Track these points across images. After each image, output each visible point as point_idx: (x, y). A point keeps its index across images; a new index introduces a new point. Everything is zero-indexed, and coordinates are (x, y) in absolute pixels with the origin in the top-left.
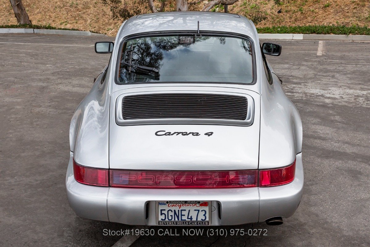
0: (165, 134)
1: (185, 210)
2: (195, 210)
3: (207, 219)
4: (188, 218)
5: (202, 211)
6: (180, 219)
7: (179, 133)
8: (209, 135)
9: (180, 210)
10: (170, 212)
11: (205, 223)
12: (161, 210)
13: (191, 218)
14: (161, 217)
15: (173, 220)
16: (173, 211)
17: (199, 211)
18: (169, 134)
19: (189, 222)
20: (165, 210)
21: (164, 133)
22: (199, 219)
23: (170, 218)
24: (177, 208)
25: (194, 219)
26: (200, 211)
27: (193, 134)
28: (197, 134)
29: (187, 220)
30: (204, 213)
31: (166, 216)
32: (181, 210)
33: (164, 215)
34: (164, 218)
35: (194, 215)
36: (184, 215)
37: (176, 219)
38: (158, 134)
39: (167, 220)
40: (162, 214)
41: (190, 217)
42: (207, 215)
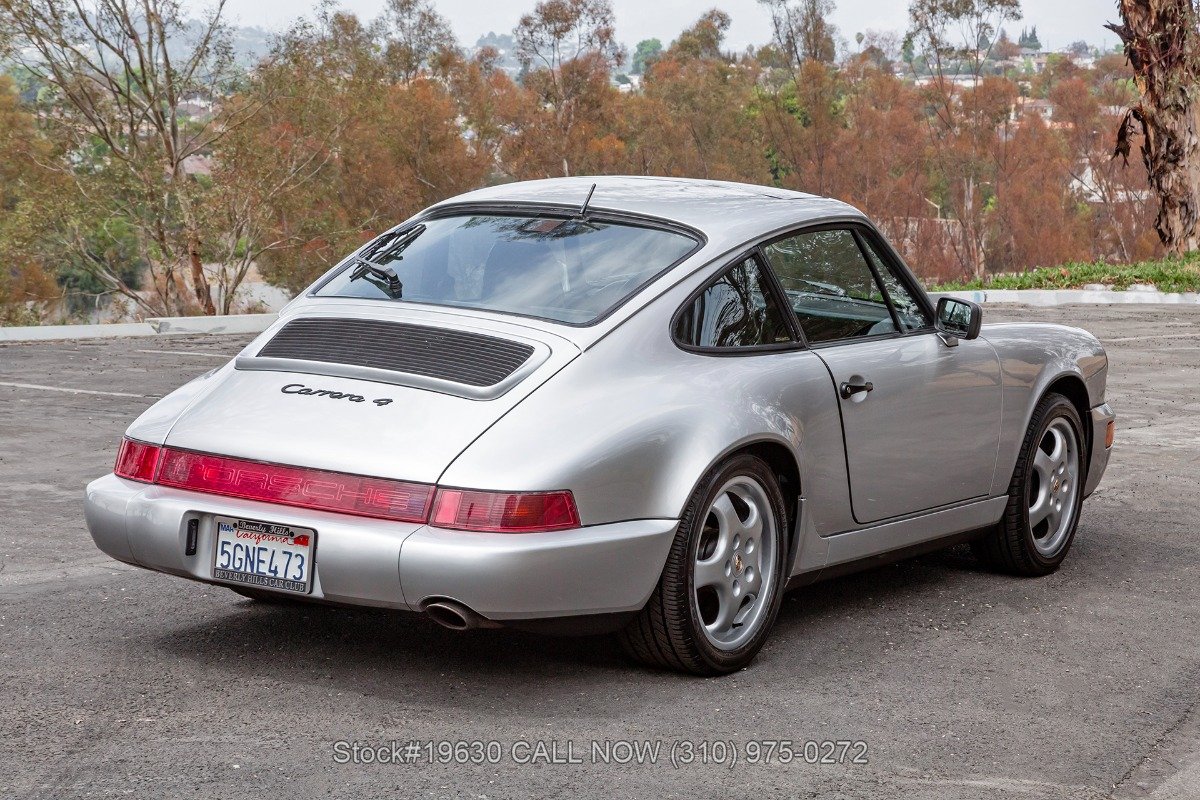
0: (299, 392)
1: (266, 550)
2: (285, 553)
3: (304, 579)
4: (270, 571)
5: (297, 556)
6: (255, 571)
7: (324, 393)
8: (380, 404)
9: (257, 547)
10: (238, 549)
11: (298, 587)
12: (224, 543)
13: (275, 572)
14: (222, 560)
15: (242, 569)
16: (244, 548)
17: (290, 554)
18: (308, 392)
19: (269, 578)
20: (229, 543)
21: (298, 389)
22: (290, 577)
23: (237, 565)
24: (251, 543)
25: (281, 575)
26: (293, 555)
27: (351, 397)
28: (360, 399)
29: (268, 574)
30: (298, 561)
31: (231, 558)
32: (260, 549)
33: (226, 555)
34: (225, 564)
35: (280, 562)
36: (263, 562)
37: (249, 570)
38: (287, 390)
39: (231, 568)
40: (223, 552)
41: (273, 568)
42: (305, 568)
